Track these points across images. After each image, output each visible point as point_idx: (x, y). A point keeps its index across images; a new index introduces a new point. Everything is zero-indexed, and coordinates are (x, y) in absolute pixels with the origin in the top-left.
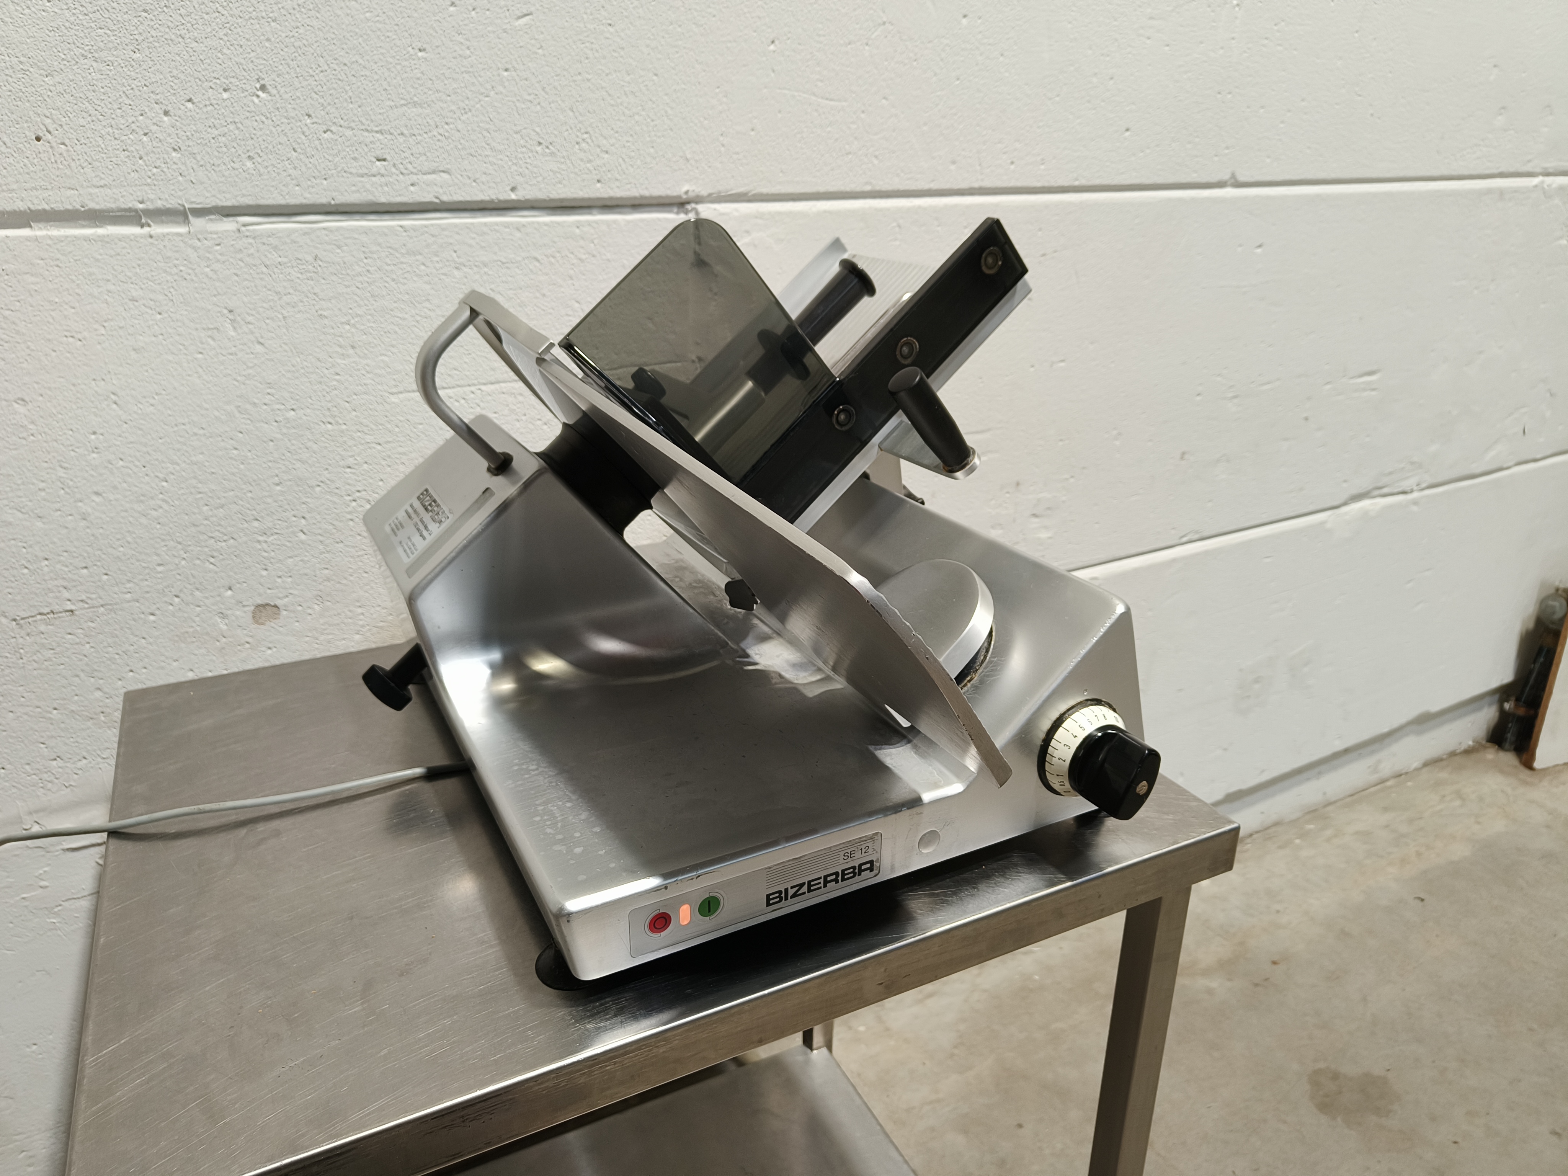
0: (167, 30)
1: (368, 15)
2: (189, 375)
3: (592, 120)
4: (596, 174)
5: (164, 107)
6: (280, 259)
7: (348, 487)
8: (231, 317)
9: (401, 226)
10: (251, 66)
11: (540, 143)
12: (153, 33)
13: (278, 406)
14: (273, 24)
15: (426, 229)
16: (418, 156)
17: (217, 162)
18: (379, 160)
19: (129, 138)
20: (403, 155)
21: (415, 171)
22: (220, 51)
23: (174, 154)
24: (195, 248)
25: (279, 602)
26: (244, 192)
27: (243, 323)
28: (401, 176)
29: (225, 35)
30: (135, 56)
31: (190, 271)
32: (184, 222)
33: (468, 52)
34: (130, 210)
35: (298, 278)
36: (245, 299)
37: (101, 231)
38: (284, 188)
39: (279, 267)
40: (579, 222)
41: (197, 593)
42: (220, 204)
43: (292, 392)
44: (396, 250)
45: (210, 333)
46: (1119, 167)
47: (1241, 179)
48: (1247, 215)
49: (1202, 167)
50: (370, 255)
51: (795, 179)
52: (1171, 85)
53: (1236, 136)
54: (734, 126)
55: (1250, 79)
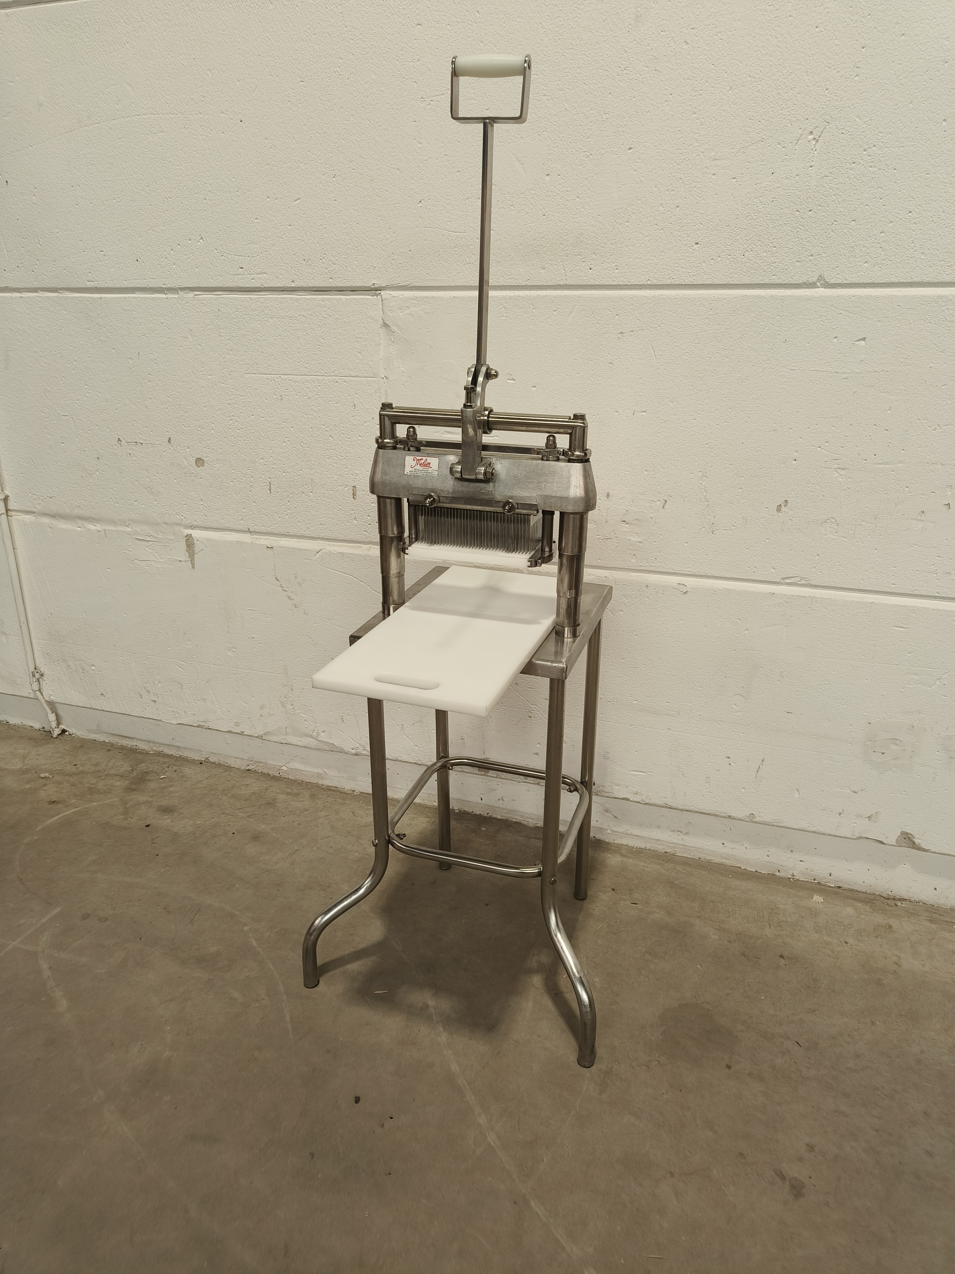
0: (173, 217)
1: (237, 205)
3: (327, 248)
4: (330, 275)
5: (171, 247)
6: (207, 310)
7: (229, 413)
9: (249, 298)
10: (198, 229)
11: (305, 260)
12: (169, 219)
13: (205, 373)
14: (205, 212)
15: (258, 299)
16: (255, 266)
17: (187, 269)
18: (240, 268)
20: (250, 265)
21: (253, 273)
22: (188, 225)
23: (174, 266)
24: (180, 304)
25: (205, 459)
26: (195, 281)
28: (249, 275)
30: (164, 228)
31: (179, 313)
32: (177, 293)
33: (274, 218)
34: (161, 288)
35: (213, 318)
36: (195, 326)
37: (154, 296)
38: (208, 280)
39: (207, 313)
40: (322, 298)
41: (178, 447)
42: (188, 286)
44: (247, 308)
45: (184, 339)
46: (690, 271)
47: (833, 281)
48: (842, 312)
49: (782, 271)
50: (238, 310)
51: (435, 278)
52: (741, 208)
53: (821, 245)
54: (399, 249)
55: (835, 197)
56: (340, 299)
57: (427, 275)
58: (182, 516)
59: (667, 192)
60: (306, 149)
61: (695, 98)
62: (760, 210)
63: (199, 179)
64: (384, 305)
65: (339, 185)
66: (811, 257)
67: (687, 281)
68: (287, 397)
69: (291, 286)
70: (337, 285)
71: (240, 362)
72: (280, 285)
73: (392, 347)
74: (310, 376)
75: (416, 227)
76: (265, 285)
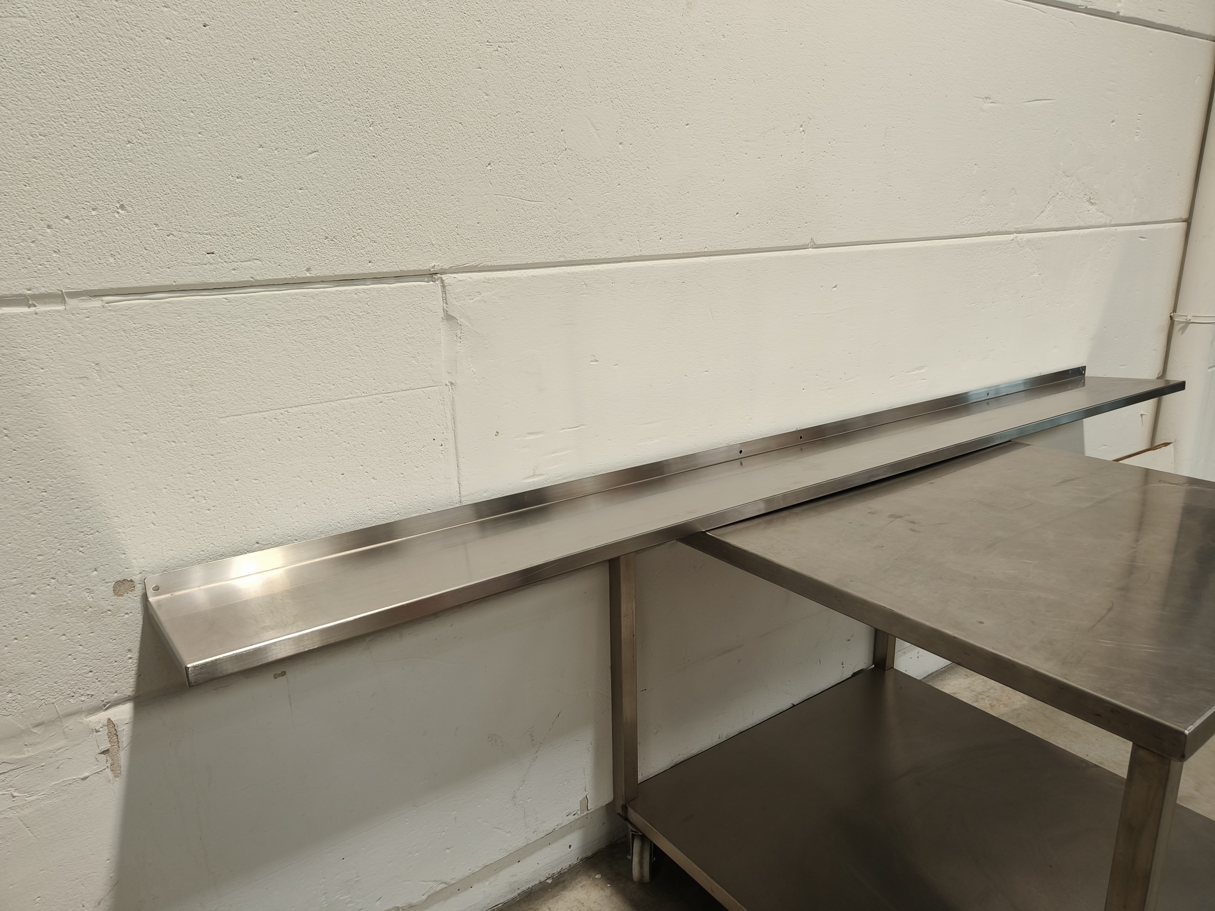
0: (51, 170)
1: (199, 155)
2: (65, 412)
3: (363, 221)
4: (368, 257)
5: (48, 223)
7: (188, 488)
8: (97, 368)
9: (227, 299)
10: (113, 192)
11: (327, 238)
13: (133, 432)
14: (129, 163)
15: (244, 300)
16: (238, 249)
17: (87, 259)
18: (208, 254)
19: (21, 245)
20: (226, 249)
21: (235, 260)
22: (91, 183)
23: (55, 255)
24: (70, 321)
25: (134, 578)
26: (108, 279)
27: (106, 372)
28: (225, 263)
29: (93, 172)
30: (26, 189)
31: (66, 337)
32: (62, 303)
33: (273, 178)
34: (20, 295)
35: (149, 338)
36: (108, 355)
38: (138, 275)
39: (135, 331)
40: (356, 290)
41: (70, 575)
42: (89, 288)
43: (144, 421)
44: (220, 314)
45: (81, 381)
46: (734, 238)
47: (818, 243)
48: (824, 266)
49: (790, 235)
50: (203, 320)
51: (510, 255)
52: (764, 184)
53: (811, 214)
54: (465, 221)
55: (816, 177)
56: (383, 289)
57: (500, 252)
58: (82, 695)
59: (715, 167)
60: (326, 83)
61: (731, 85)
62: (776, 185)
63: (115, 108)
64: (447, 292)
65: (379, 136)
66: (806, 224)
67: (732, 246)
68: (301, 439)
69: (305, 276)
70: (380, 270)
71: (209, 402)
72: (286, 276)
73: (460, 344)
74: (337, 402)
75: (486, 195)
76: (258, 278)
